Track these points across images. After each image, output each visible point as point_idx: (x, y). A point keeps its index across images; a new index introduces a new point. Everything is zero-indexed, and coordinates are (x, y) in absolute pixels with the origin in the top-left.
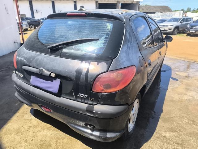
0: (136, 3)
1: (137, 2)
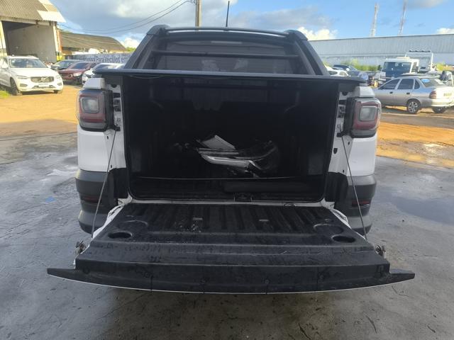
0: (48, 24)
1: (50, 22)
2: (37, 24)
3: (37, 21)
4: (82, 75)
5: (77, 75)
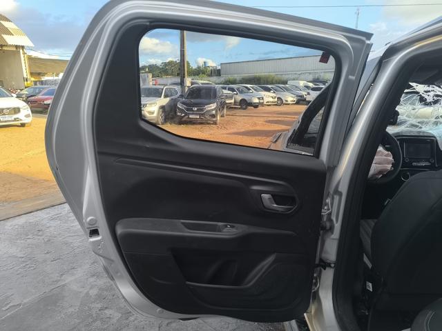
3: (2, 46)
5: (48, 102)
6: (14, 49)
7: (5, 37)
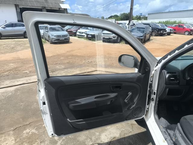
2: (59, 10)
3: (59, 8)
4: (76, 32)
5: (75, 31)
6: (63, 9)
7: (60, 4)
